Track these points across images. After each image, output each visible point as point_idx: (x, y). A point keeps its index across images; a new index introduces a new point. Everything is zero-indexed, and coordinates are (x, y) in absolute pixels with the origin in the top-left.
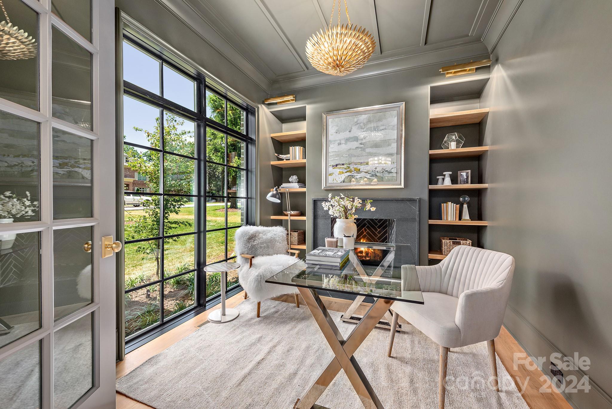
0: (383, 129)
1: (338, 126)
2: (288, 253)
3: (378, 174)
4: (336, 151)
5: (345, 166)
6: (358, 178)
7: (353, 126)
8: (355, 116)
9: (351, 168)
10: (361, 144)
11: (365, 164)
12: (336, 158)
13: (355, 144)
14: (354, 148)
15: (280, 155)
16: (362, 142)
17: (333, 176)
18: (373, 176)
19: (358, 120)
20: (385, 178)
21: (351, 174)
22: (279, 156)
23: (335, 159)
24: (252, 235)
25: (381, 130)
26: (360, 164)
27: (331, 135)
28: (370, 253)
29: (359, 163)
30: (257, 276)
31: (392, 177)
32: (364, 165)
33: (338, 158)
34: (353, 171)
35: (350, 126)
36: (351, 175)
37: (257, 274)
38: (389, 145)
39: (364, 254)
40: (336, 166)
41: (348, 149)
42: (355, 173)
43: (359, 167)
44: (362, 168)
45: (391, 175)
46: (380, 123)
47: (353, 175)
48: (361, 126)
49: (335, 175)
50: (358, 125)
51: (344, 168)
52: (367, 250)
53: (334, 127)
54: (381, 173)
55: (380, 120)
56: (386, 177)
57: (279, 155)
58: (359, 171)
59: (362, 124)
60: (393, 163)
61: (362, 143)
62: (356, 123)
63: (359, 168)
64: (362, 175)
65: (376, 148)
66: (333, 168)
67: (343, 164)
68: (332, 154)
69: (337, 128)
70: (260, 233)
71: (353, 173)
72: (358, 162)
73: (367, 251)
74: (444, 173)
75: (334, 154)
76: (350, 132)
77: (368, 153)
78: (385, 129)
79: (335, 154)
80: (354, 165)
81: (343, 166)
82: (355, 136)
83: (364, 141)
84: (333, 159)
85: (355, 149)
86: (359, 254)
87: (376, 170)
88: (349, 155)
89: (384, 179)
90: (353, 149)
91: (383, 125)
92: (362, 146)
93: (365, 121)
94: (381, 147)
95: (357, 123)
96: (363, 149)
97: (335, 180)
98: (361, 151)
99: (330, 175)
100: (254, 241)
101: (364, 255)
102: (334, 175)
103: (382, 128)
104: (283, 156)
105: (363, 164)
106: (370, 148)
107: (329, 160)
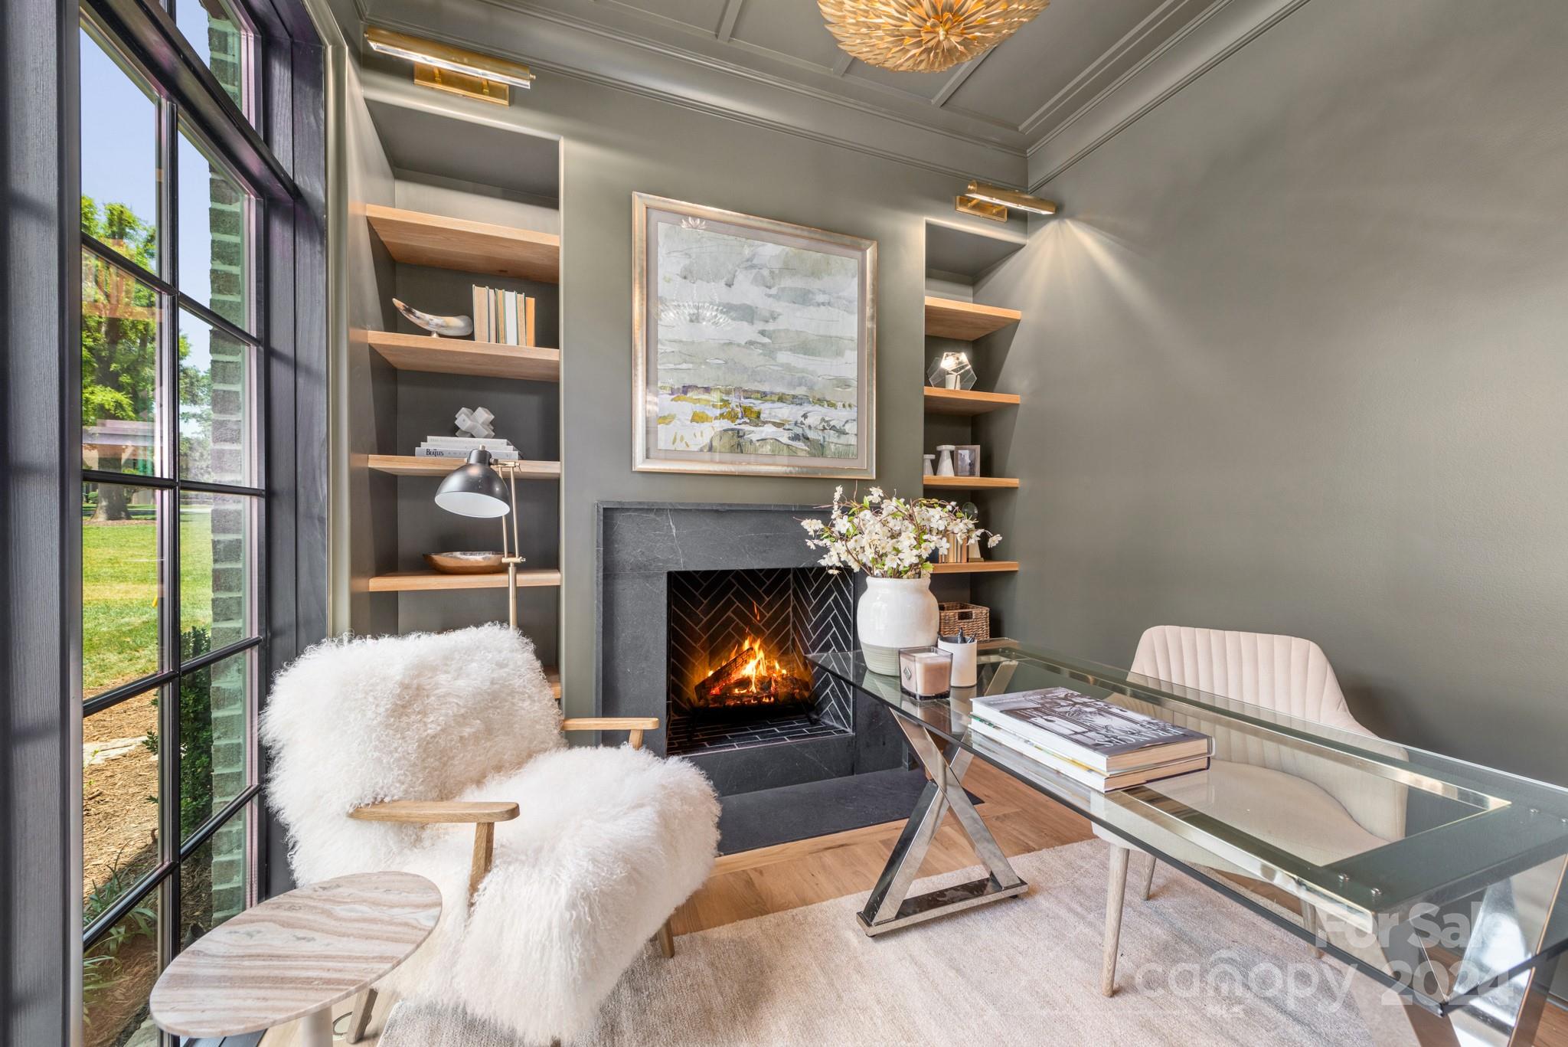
0: (823, 304)
1: (690, 257)
2: (573, 739)
3: (811, 435)
4: (684, 340)
5: (715, 397)
6: (754, 439)
7: (739, 270)
8: (747, 239)
9: (733, 405)
10: (763, 333)
11: (776, 399)
12: (684, 366)
13: (747, 332)
14: (743, 343)
15: (418, 313)
16: (766, 329)
17: (671, 425)
18: (796, 438)
19: (754, 255)
20: (830, 449)
21: (732, 426)
22: (413, 313)
23: (678, 367)
24: (405, 687)
25: (818, 305)
26: (759, 396)
27: (664, 278)
28: (776, 681)
29: (758, 392)
30: (572, 905)
31: (847, 445)
32: (773, 402)
33: (691, 366)
34: (740, 416)
35: (730, 267)
36: (732, 430)
37: (563, 894)
38: (839, 353)
39: (753, 688)
40: (686, 389)
41: (722, 342)
42: (745, 423)
43: (757, 405)
44: (767, 412)
45: (843, 439)
46: (815, 285)
47: (738, 431)
48: (763, 277)
49: (678, 422)
50: (754, 271)
51: (709, 401)
52: (764, 673)
53: (675, 254)
54: (820, 433)
55: (815, 273)
56: (832, 446)
57: (414, 310)
58: (758, 417)
59: (766, 272)
60: (850, 406)
61: (764, 331)
62: (749, 263)
63: (756, 409)
64: (768, 431)
65: (806, 357)
66: (673, 397)
67: (707, 390)
68: (669, 349)
69: (687, 262)
70: (434, 669)
71: (738, 421)
72: (754, 388)
73: (765, 677)
74: (939, 448)
75: (676, 348)
76: (730, 286)
77: (782, 365)
78: (829, 304)
79: (680, 352)
80: (742, 399)
81: (705, 396)
82: (744, 304)
83: (770, 327)
84: (672, 366)
85: (744, 347)
86: (736, 691)
87: (807, 422)
88: (726, 363)
89: (827, 452)
90: (739, 345)
91: (824, 292)
92: (766, 340)
93: (776, 265)
94: (820, 356)
95: (750, 265)
96: (770, 352)
97: (682, 439)
98: (762, 357)
99: (660, 421)
100: (424, 713)
101: (755, 691)
102: (676, 422)
103: (821, 298)
104: (428, 317)
105: (768, 398)
106: (789, 353)
107: (659, 367)
